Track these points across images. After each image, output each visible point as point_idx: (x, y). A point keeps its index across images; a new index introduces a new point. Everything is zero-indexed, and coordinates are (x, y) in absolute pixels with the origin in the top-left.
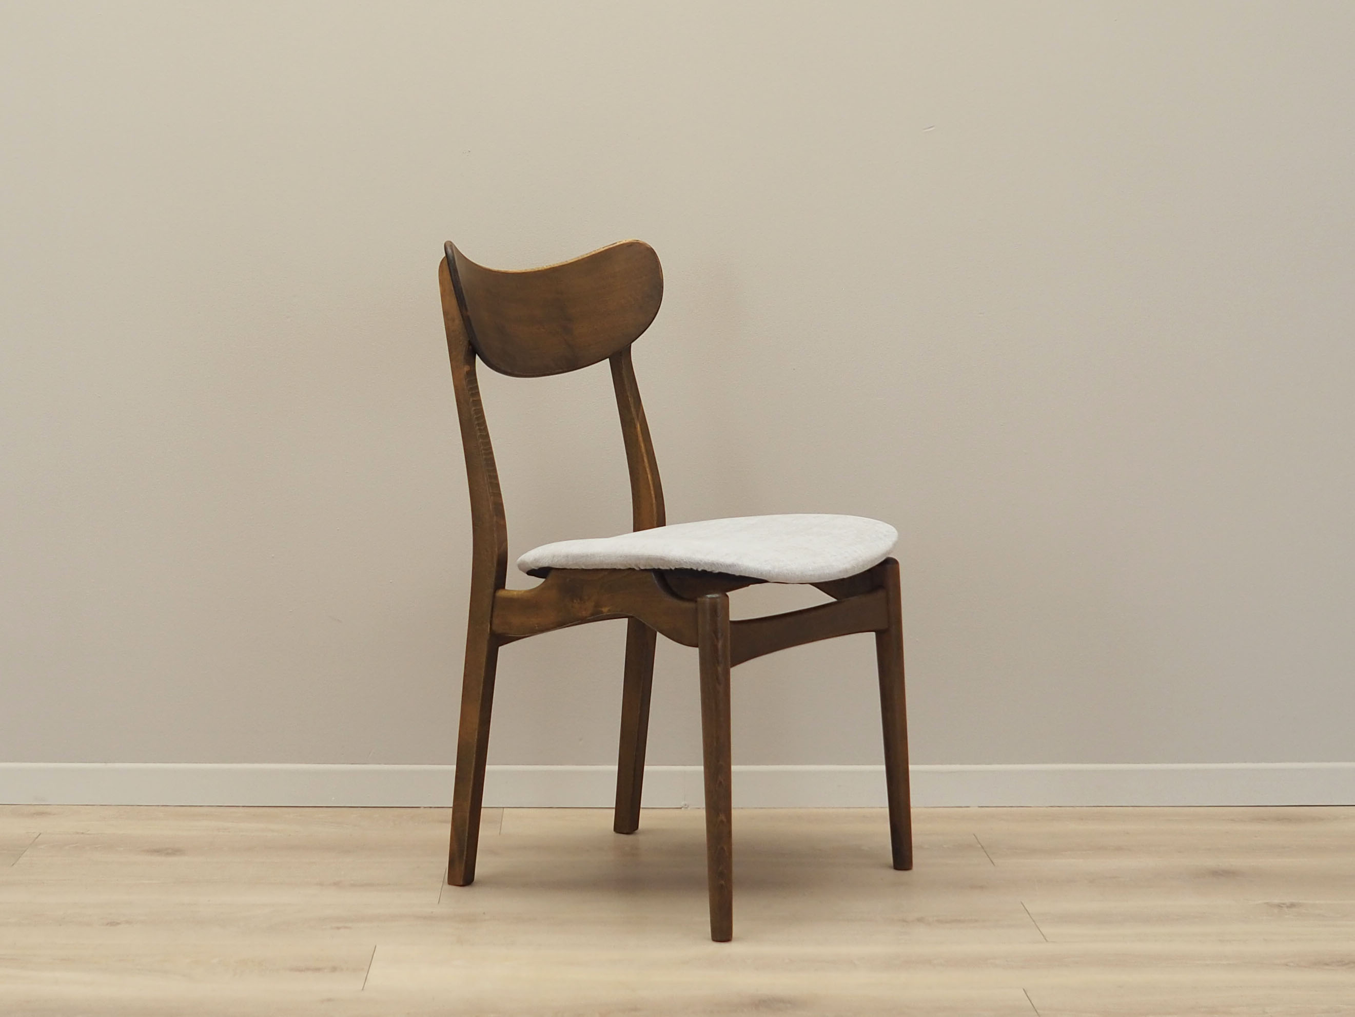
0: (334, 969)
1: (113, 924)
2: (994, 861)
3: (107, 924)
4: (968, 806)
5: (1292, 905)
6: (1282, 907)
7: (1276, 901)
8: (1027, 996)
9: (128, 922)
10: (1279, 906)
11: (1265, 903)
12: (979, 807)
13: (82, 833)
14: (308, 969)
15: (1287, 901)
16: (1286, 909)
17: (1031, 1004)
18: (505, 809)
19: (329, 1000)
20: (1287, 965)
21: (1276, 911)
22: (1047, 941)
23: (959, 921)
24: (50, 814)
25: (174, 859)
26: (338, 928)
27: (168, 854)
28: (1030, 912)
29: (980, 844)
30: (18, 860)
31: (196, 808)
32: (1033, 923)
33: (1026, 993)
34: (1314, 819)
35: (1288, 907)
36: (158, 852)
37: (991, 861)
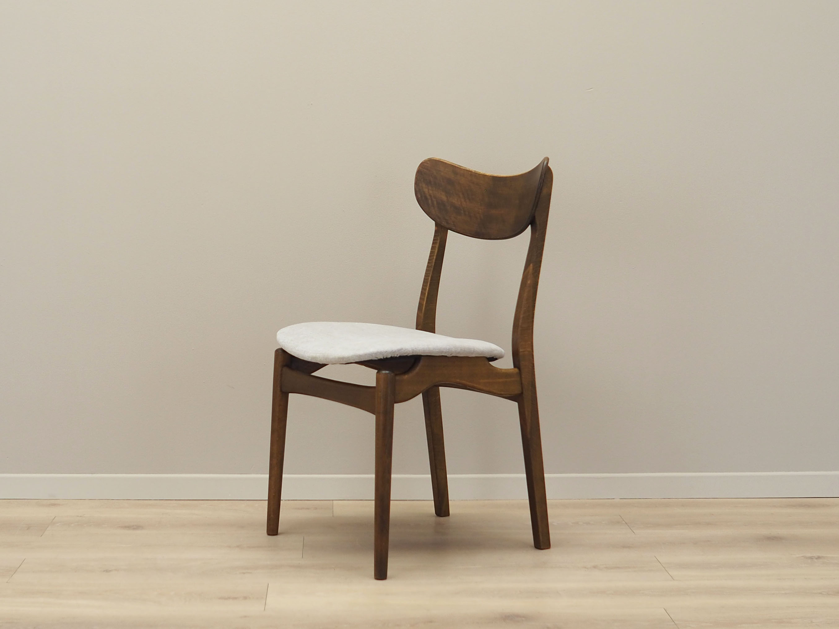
0: (245, 598)
1: (107, 571)
2: (634, 531)
3: (104, 571)
4: (614, 498)
5: (819, 558)
6: (813, 559)
7: (809, 555)
8: (667, 613)
9: (116, 570)
10: (811, 558)
11: (802, 556)
12: (620, 499)
13: (81, 516)
14: (229, 598)
15: (816, 554)
16: (816, 560)
17: (670, 618)
18: (334, 501)
19: (245, 617)
20: (821, 594)
21: (809, 561)
22: (674, 580)
23: (618, 568)
24: (59, 505)
25: (138, 532)
26: (244, 573)
27: (134, 529)
28: (660, 562)
29: (624, 521)
30: (44, 533)
31: (146, 501)
32: (664, 569)
33: (666, 612)
34: (824, 506)
35: (816, 559)
36: (128, 527)
37: (633, 531)
